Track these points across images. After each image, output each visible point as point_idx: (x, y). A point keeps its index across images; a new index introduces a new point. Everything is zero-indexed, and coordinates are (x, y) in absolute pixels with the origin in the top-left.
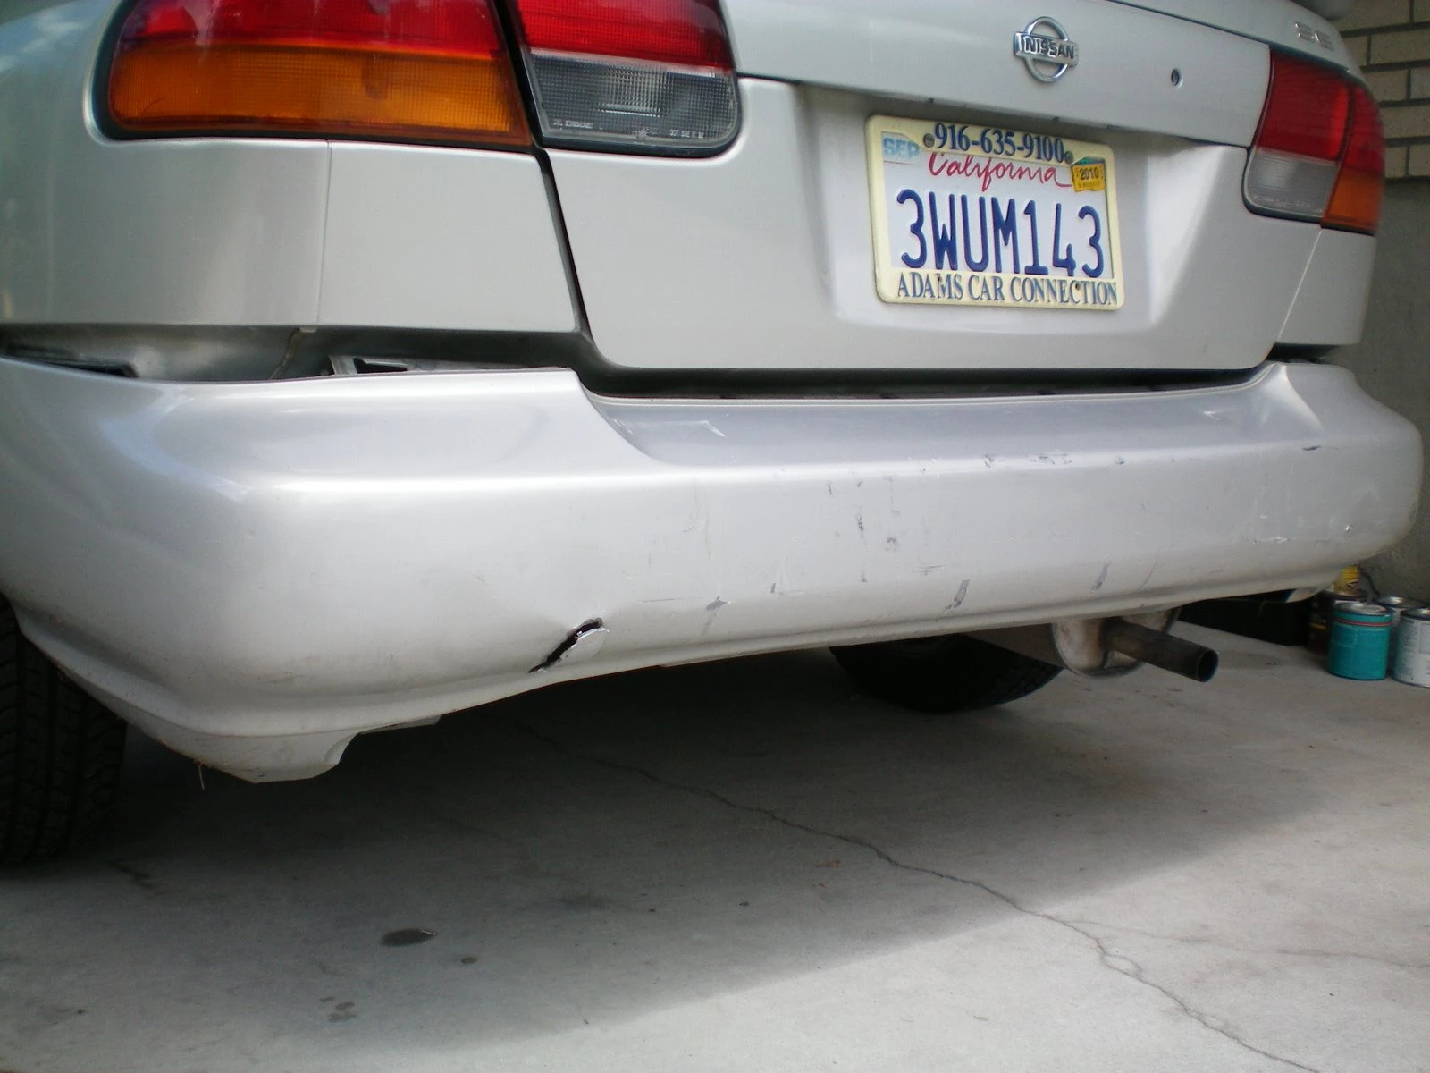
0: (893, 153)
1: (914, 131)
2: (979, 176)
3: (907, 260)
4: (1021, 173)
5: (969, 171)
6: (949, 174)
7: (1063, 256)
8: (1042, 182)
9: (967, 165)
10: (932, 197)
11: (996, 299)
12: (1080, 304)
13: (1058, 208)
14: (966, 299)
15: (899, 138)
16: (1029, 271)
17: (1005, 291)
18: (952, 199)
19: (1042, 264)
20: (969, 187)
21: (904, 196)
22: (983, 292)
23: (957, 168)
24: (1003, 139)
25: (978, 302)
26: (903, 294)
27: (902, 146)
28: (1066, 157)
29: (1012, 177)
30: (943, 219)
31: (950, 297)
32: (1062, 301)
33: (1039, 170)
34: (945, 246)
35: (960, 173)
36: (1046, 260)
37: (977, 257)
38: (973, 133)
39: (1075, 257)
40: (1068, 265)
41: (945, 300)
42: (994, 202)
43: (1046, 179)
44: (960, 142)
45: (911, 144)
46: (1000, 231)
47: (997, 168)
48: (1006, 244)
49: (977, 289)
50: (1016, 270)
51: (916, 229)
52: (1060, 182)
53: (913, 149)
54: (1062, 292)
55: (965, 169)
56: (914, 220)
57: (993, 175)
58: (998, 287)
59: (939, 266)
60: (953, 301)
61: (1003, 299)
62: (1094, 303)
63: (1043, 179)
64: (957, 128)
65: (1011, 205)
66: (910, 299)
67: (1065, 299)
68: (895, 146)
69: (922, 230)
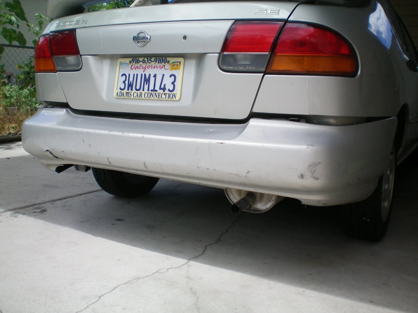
0: (123, 66)
1: (127, 60)
2: (143, 69)
3: (121, 89)
4: (155, 67)
5: (140, 68)
6: (135, 69)
7: (162, 87)
8: (160, 69)
9: (140, 67)
10: (129, 75)
11: (140, 97)
12: (164, 99)
13: (163, 75)
14: (132, 97)
15: (125, 62)
16: (151, 91)
17: (143, 96)
18: (134, 75)
19: (156, 89)
20: (140, 72)
21: (123, 75)
22: (136, 96)
23: (138, 68)
24: (149, 60)
25: (135, 98)
26: (117, 96)
27: (125, 64)
28: (168, 62)
29: (152, 68)
30: (131, 79)
31: (128, 97)
32: (158, 98)
33: (160, 66)
34: (130, 86)
35: (138, 69)
36: (157, 88)
37: (138, 88)
38: (141, 59)
39: (166, 87)
40: (164, 89)
41: (127, 97)
42: (145, 75)
43: (162, 68)
44: (138, 62)
45: (127, 63)
46: (145, 81)
47: (148, 67)
48: (146, 84)
49: (135, 95)
50: (148, 90)
51: (124, 82)
52: (165, 68)
53: (127, 64)
54: (159, 95)
55: (139, 68)
56: (124, 80)
57: (147, 69)
58: (141, 94)
59: (128, 90)
60: (129, 98)
61: (142, 97)
62: (168, 98)
63: (161, 68)
64: (137, 59)
65: (150, 75)
66: (119, 97)
67: (159, 97)
68: (123, 64)
69: (125, 82)
